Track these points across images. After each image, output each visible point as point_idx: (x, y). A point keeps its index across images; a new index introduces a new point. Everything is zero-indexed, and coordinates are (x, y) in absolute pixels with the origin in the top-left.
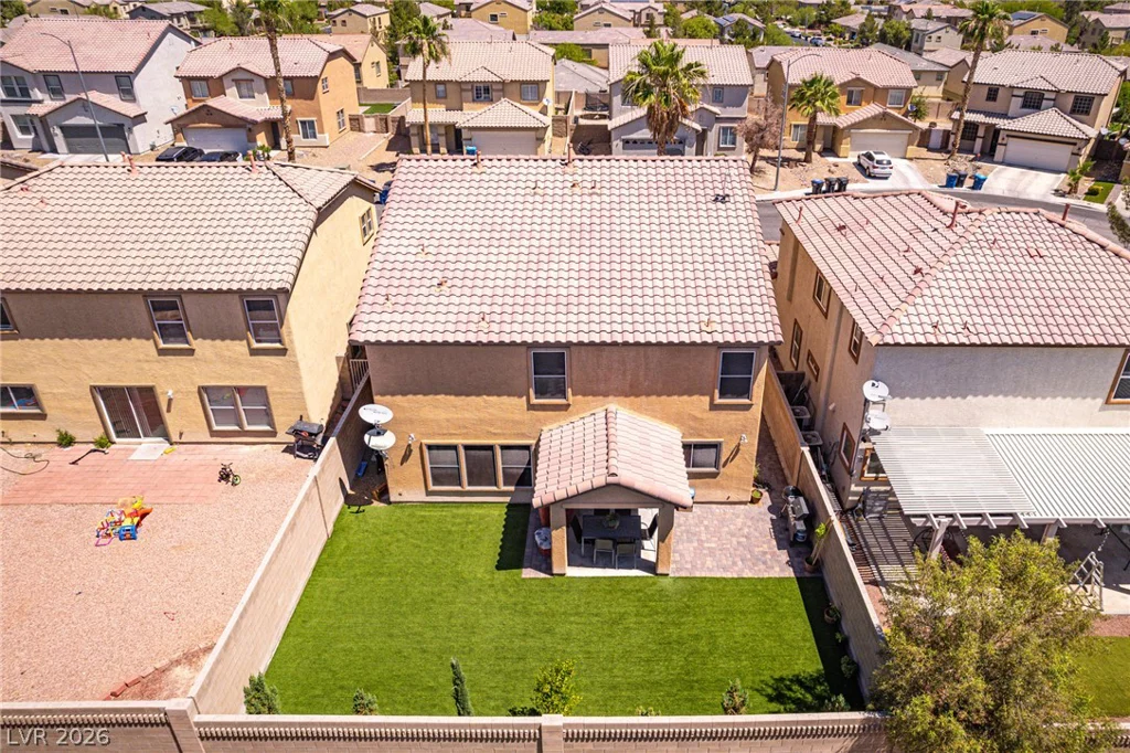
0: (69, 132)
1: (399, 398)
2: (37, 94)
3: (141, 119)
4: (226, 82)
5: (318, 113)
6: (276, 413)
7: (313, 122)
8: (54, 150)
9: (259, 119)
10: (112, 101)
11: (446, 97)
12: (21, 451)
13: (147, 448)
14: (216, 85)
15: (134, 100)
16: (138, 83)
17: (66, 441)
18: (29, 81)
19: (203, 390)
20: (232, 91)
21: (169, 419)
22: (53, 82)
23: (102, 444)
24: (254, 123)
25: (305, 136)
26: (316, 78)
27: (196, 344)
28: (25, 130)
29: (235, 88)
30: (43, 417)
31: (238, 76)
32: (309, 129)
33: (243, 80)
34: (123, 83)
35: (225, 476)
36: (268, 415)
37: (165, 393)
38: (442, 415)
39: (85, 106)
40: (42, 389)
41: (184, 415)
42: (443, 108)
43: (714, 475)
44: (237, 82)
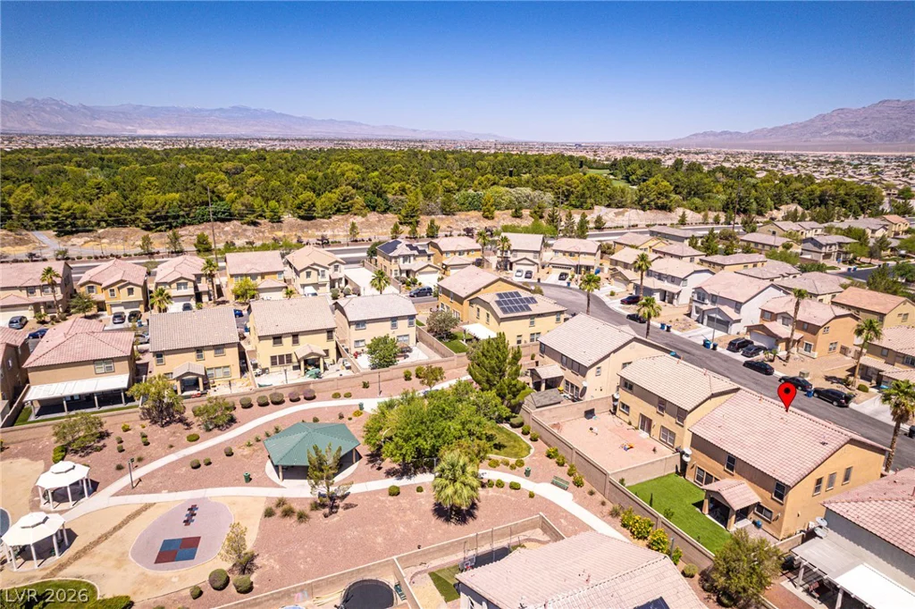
0: (710, 319)
1: (695, 450)
2: (707, 301)
3: (739, 321)
4: (779, 316)
5: (815, 342)
6: (676, 442)
7: (810, 345)
8: (702, 323)
9: (783, 337)
10: (729, 311)
11: (886, 356)
12: (620, 421)
13: (644, 434)
14: (774, 317)
15: (739, 313)
16: (743, 307)
17: (630, 424)
18: (706, 296)
19: (662, 427)
20: (780, 321)
21: (652, 430)
22: (714, 299)
23: (637, 428)
24: (781, 338)
25: (805, 350)
26: (820, 327)
27: (665, 414)
28: (697, 312)
29: (781, 320)
30: (628, 415)
31: (785, 315)
32: (808, 347)
33: (785, 317)
34: (738, 306)
35: (654, 450)
36: (673, 442)
37: (654, 423)
38: (703, 460)
39: (720, 311)
40: (631, 408)
41: (656, 431)
42: (884, 361)
43: (770, 523)
44: (784, 318)
